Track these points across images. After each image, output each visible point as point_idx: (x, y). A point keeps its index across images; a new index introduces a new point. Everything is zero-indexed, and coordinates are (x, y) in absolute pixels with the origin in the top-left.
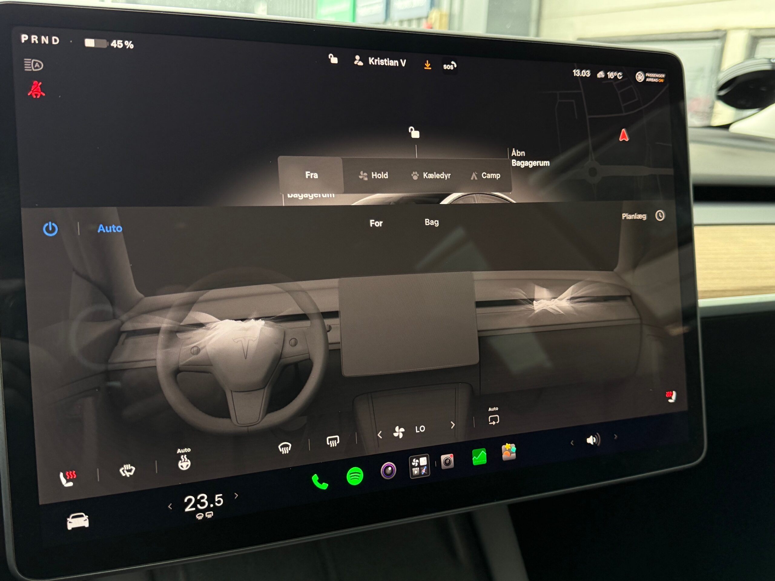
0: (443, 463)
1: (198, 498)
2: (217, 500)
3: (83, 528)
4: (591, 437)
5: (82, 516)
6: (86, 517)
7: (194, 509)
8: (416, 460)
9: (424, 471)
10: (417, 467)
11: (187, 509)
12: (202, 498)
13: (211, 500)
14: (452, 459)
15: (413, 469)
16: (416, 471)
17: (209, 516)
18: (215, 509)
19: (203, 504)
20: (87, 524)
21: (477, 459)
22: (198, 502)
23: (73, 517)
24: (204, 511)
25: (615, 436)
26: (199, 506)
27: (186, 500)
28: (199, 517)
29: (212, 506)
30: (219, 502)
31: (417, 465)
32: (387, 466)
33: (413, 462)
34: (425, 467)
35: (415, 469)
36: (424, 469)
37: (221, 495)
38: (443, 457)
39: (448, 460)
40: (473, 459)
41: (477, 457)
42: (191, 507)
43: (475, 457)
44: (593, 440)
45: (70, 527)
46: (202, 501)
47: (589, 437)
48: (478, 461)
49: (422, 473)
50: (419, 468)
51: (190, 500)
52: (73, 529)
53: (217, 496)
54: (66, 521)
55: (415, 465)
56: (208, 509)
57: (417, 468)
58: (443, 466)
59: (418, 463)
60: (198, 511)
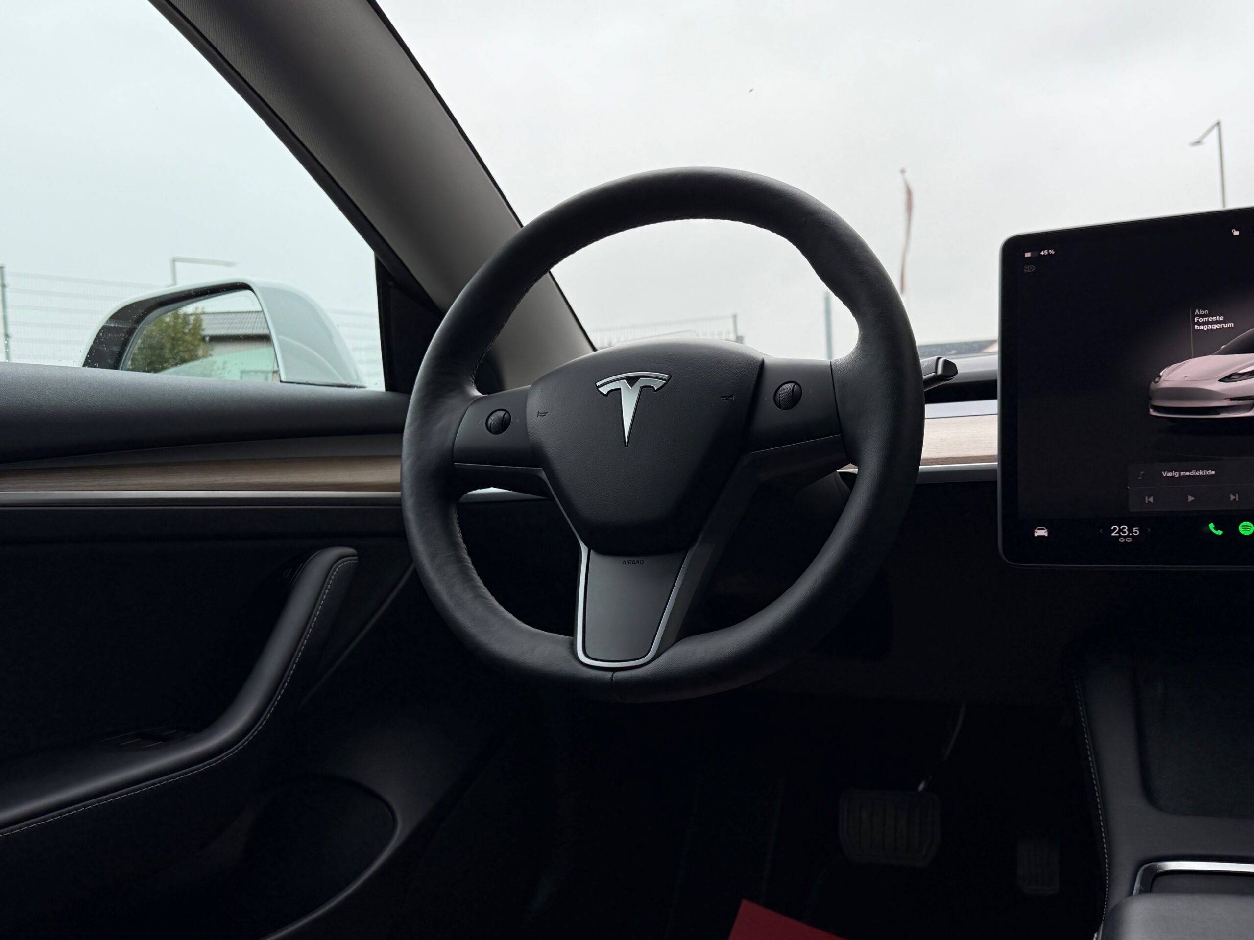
1: (1121, 528)
2: (1134, 531)
3: (1044, 536)
5: (1043, 529)
6: (1046, 530)
7: (1118, 535)
11: (1113, 534)
12: (1124, 528)
13: (1130, 530)
17: (1129, 541)
18: (1133, 537)
19: (1124, 532)
20: (1046, 534)
22: (1120, 530)
23: (1038, 529)
24: (1125, 537)
26: (1121, 533)
27: (1112, 528)
28: (1121, 540)
29: (1131, 534)
30: (1136, 532)
37: (1137, 528)
42: (1115, 534)
45: (1036, 535)
46: (1124, 530)
51: (1115, 529)
52: (1038, 537)
53: (1134, 528)
54: (1034, 531)
56: (1128, 536)
60: (1121, 536)
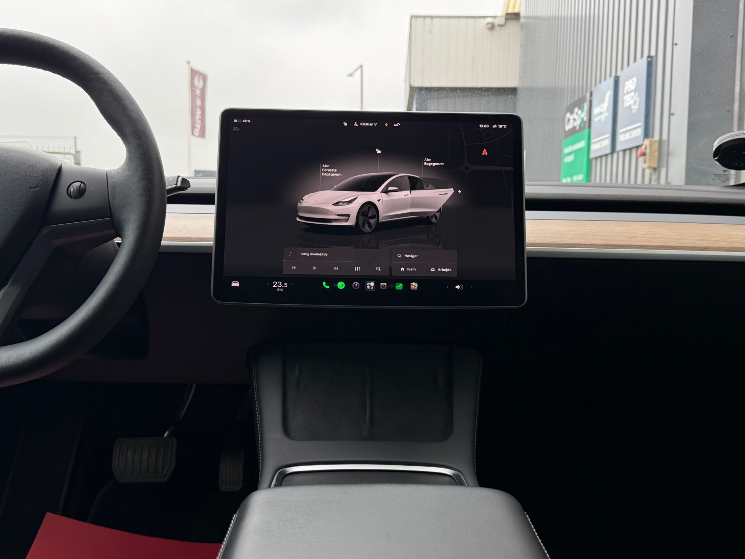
0: (381, 286)
1: (278, 283)
2: (285, 285)
3: (237, 286)
6: (238, 283)
9: (372, 288)
11: (274, 286)
12: (280, 283)
13: (283, 284)
14: (386, 285)
17: (282, 290)
22: (278, 284)
23: (234, 282)
24: (280, 288)
26: (278, 286)
27: (274, 283)
28: (278, 290)
29: (283, 287)
30: (286, 286)
31: (369, 285)
32: (356, 283)
37: (287, 283)
38: (382, 284)
39: (384, 285)
40: (396, 287)
41: (398, 286)
42: (275, 286)
46: (280, 284)
48: (398, 288)
51: (275, 283)
52: (233, 286)
53: (285, 283)
56: (281, 288)
58: (381, 288)
60: (278, 287)
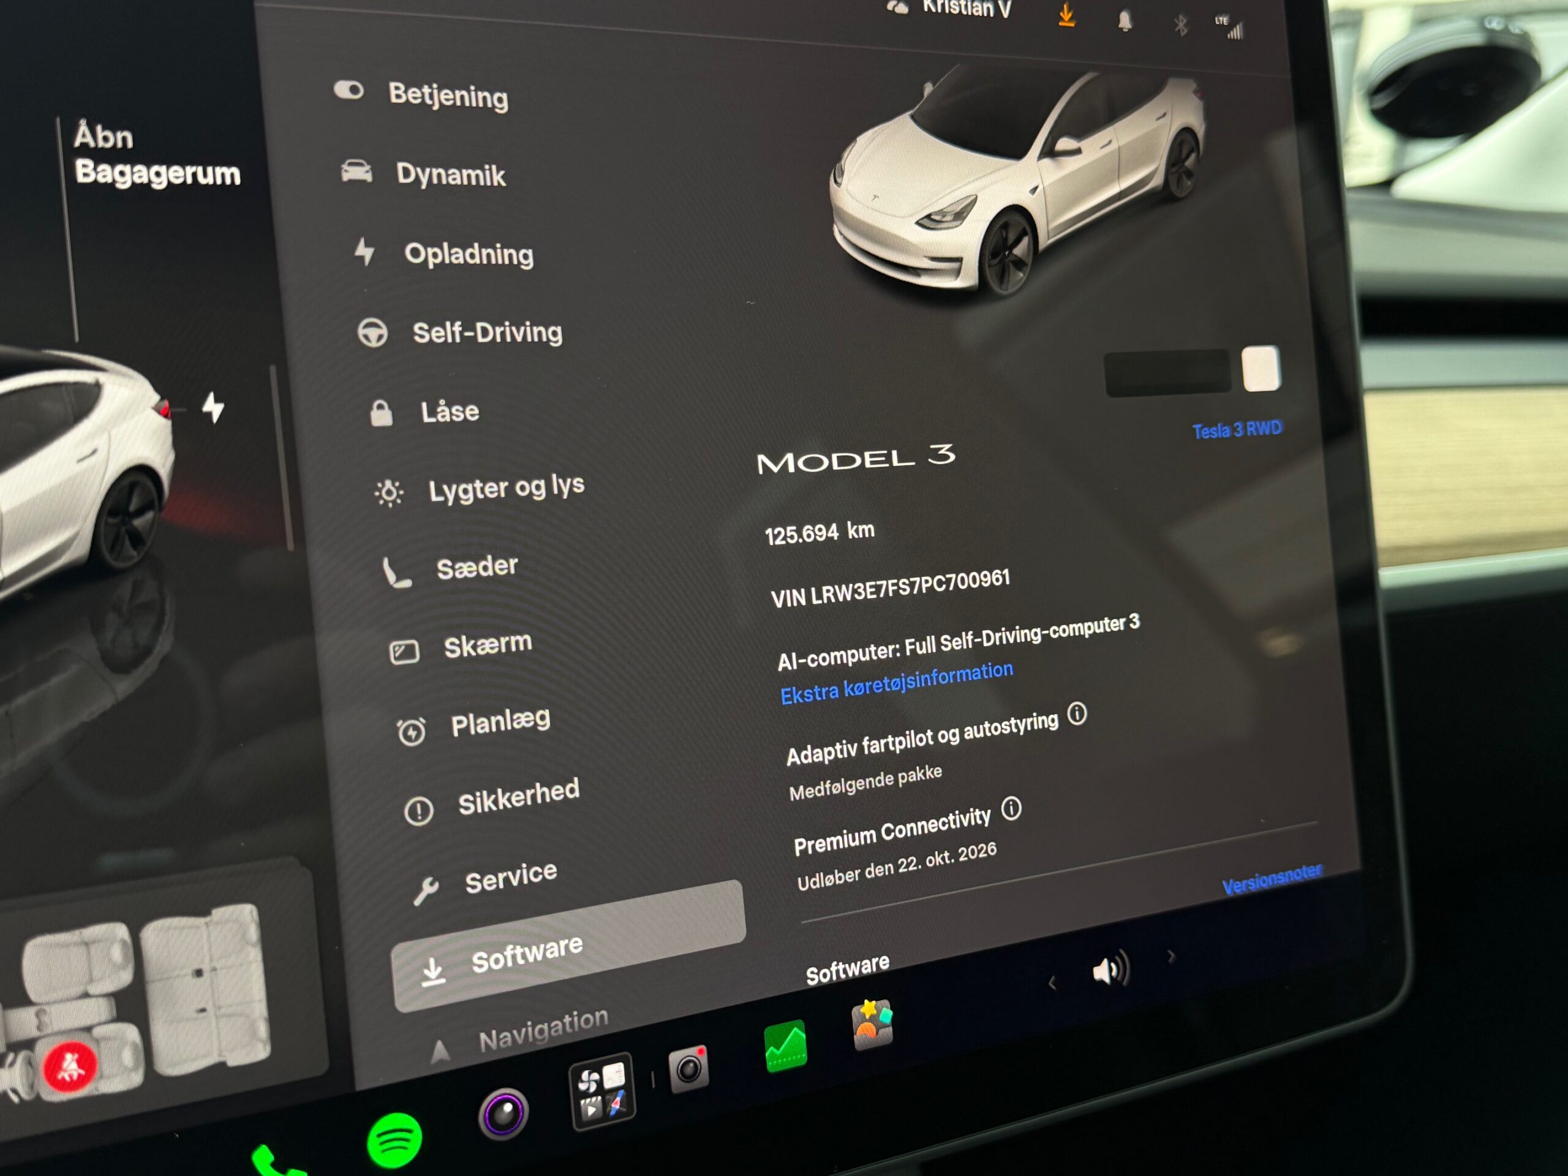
0: (676, 1077)
4: (1105, 962)
8: (590, 1074)
10: (595, 1094)
14: (704, 1060)
15: (582, 1102)
16: (593, 1106)
21: (778, 1053)
25: (1170, 956)
31: (593, 1088)
32: (499, 1100)
33: (582, 1082)
34: (622, 1092)
35: (588, 1100)
36: (618, 1099)
38: (676, 1058)
39: (692, 1065)
40: (767, 1054)
41: (778, 1048)
43: (772, 1048)
44: (1111, 970)
47: (1099, 964)
48: (782, 1059)
49: (610, 1111)
50: (600, 1098)
55: (588, 1089)
57: (594, 1099)
58: (677, 1085)
59: (596, 1081)
